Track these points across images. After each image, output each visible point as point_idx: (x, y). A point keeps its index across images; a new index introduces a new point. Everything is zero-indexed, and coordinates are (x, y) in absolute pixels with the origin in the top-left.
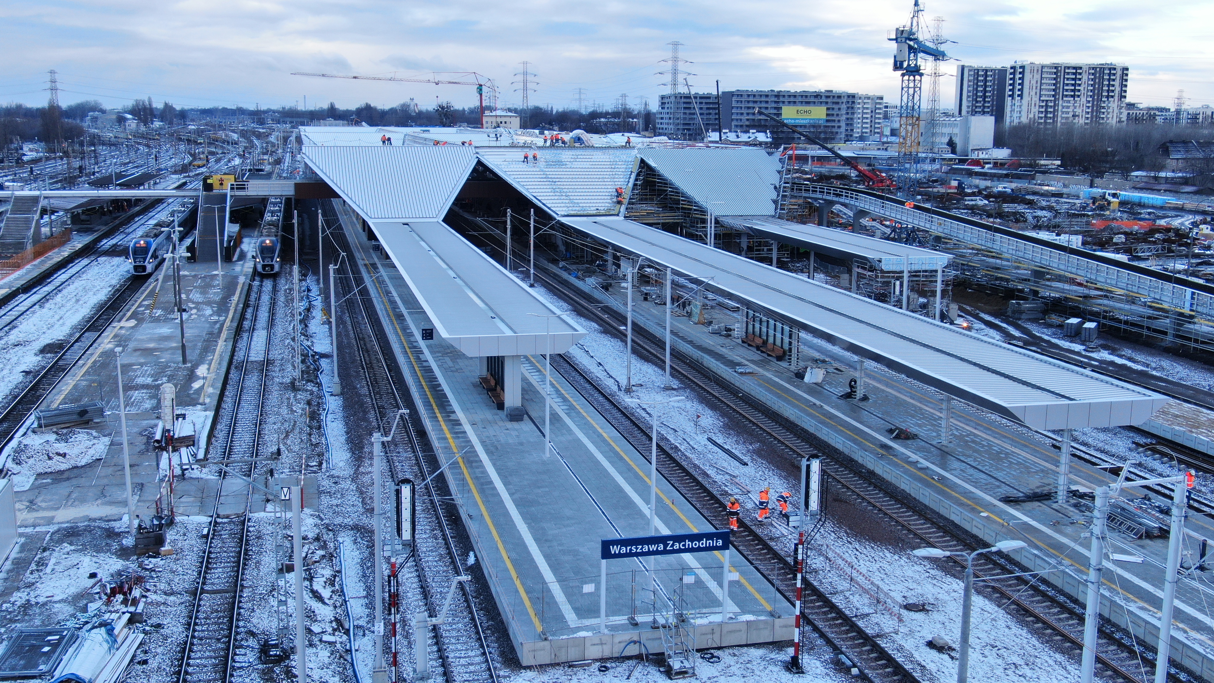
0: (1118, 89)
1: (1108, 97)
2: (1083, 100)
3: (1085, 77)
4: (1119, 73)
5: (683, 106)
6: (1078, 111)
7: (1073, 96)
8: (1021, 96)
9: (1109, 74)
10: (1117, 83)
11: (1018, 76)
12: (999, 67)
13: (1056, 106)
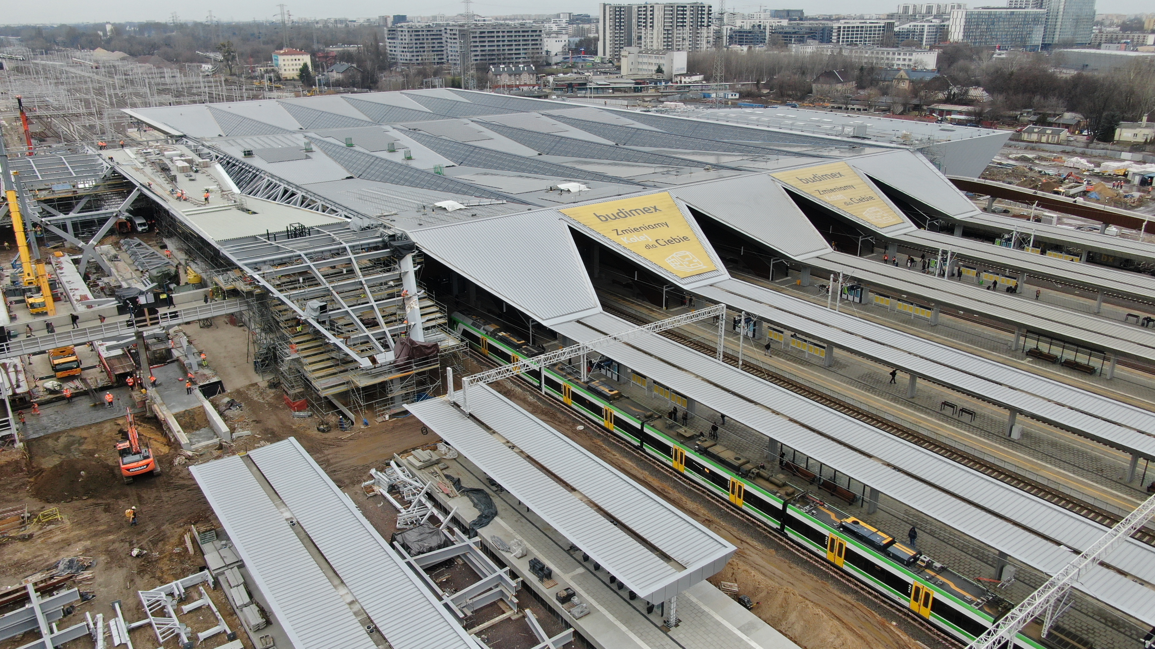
0: (706, 20)
1: (701, 26)
2: (687, 28)
3: (688, 13)
7: (682, 26)
8: (652, 27)
9: (701, 10)
10: (705, 16)
11: (649, 13)
12: (626, 4)
13: (673, 32)
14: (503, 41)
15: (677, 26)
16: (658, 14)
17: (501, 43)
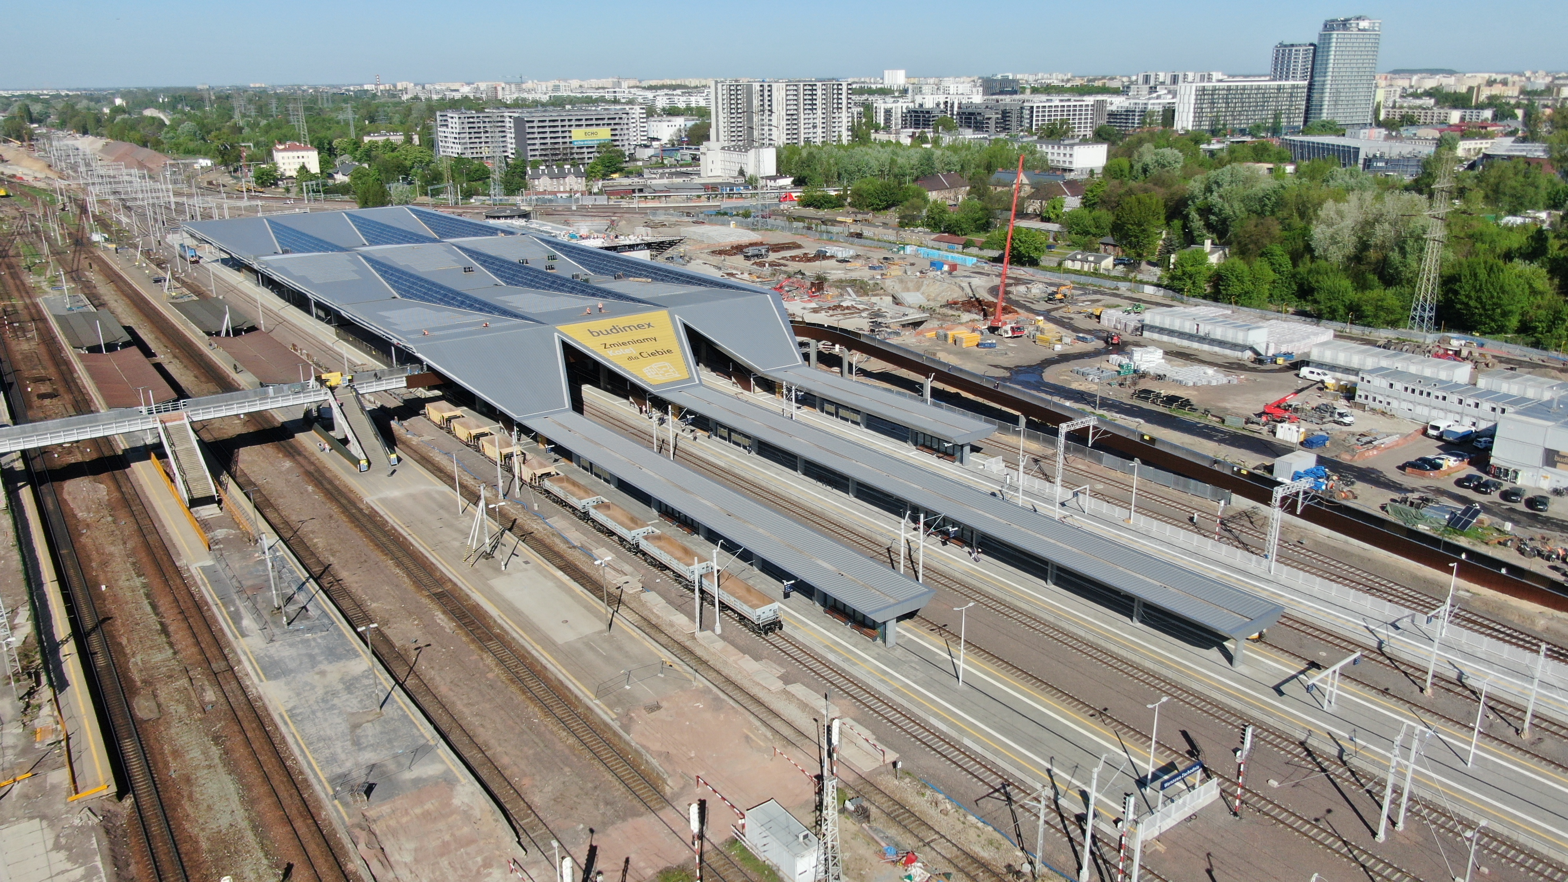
0: (844, 102)
2: (819, 112)
3: (819, 92)
4: (844, 88)
5: (467, 126)
7: (812, 109)
8: (770, 111)
13: (798, 118)
15: (804, 109)
16: (778, 95)
17: (567, 135)
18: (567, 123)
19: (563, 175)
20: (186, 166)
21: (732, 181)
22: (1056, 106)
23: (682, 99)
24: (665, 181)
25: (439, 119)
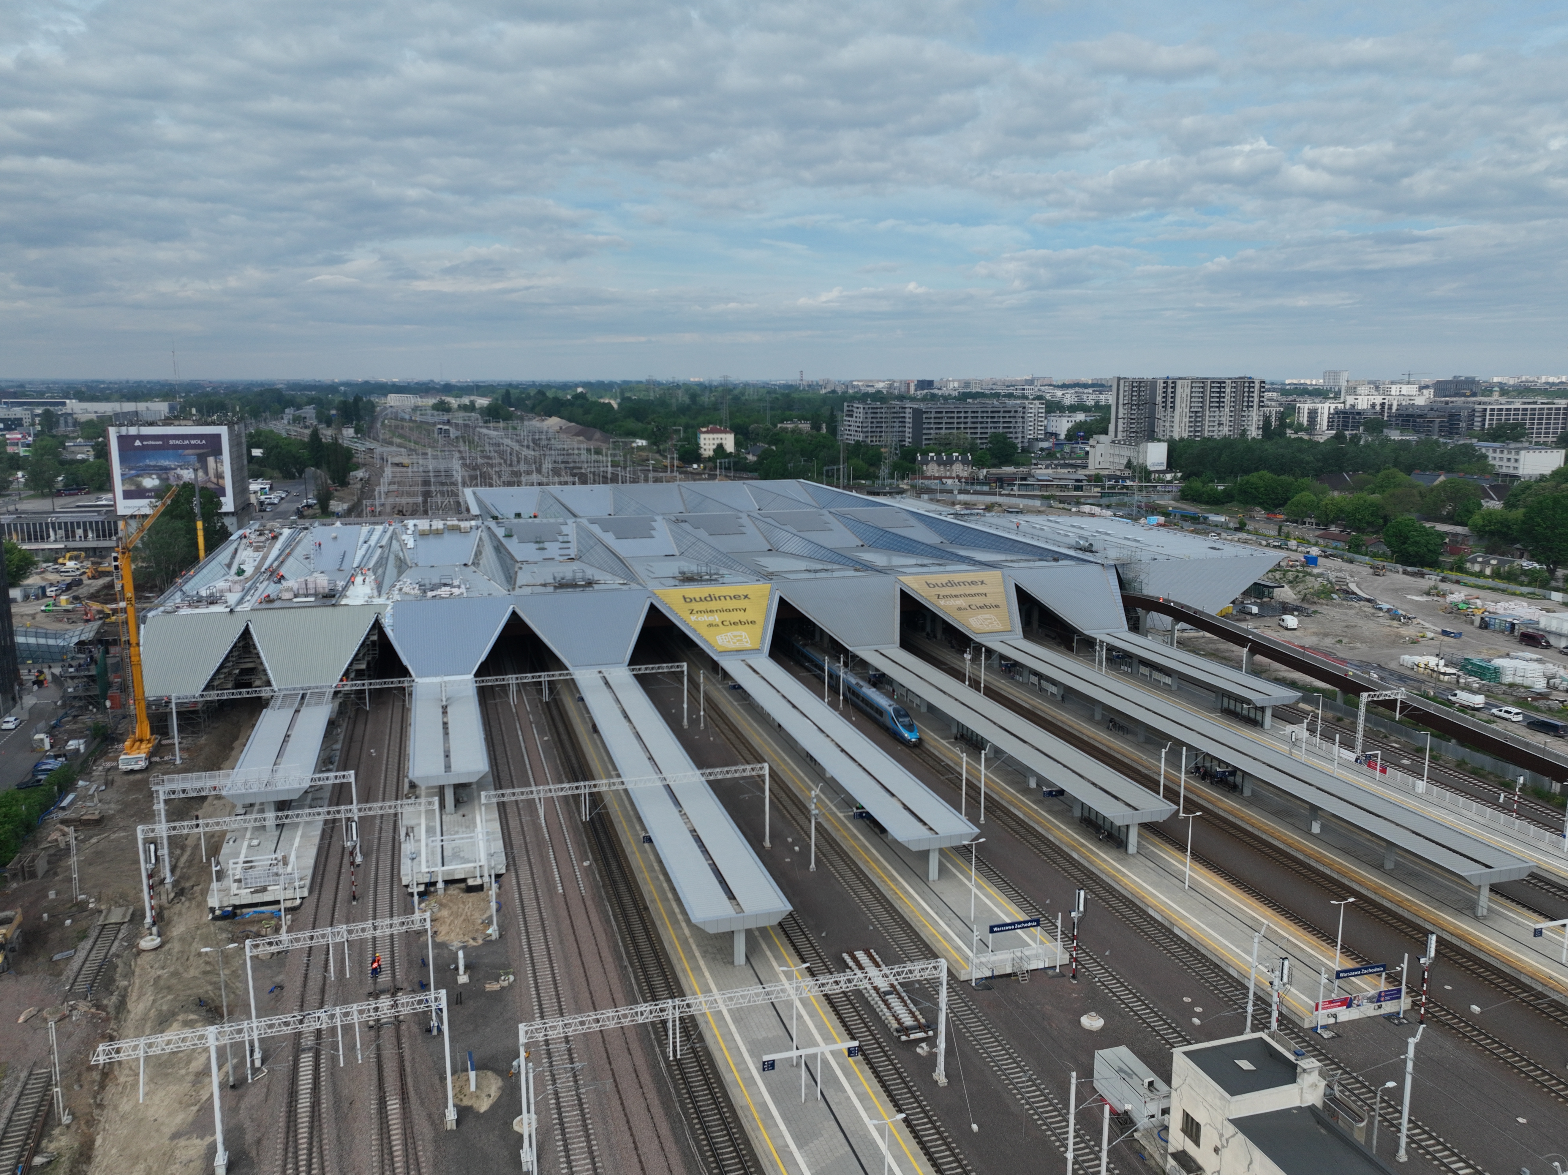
0: (1256, 400)
1: (1248, 407)
2: (1227, 409)
3: (1228, 390)
4: (1257, 386)
5: (870, 415)
6: (1223, 420)
7: (1218, 407)
8: (1173, 407)
9: (1249, 387)
10: (1256, 395)
11: (1170, 390)
12: (1150, 377)
13: (1203, 416)
14: (966, 423)
15: (1210, 407)
16: (1183, 392)
17: (962, 426)
18: (962, 415)
19: (950, 462)
20: (625, 443)
21: (1118, 473)
22: (1518, 409)
23: (1091, 397)
24: (1050, 471)
25: (846, 408)
